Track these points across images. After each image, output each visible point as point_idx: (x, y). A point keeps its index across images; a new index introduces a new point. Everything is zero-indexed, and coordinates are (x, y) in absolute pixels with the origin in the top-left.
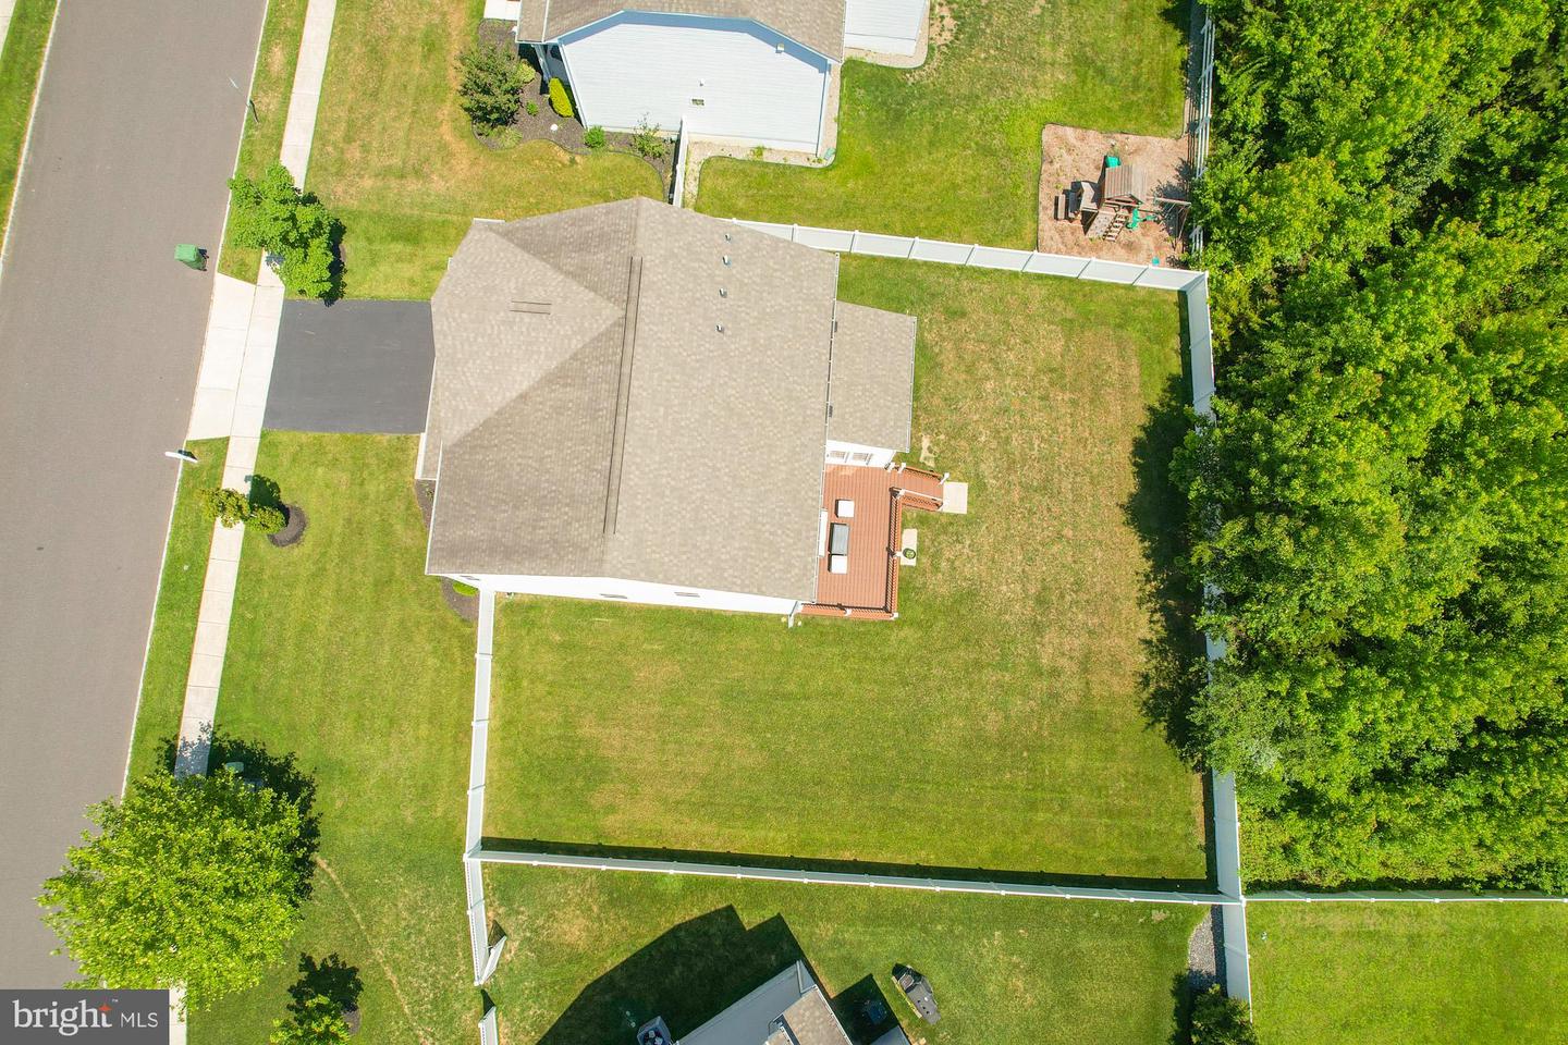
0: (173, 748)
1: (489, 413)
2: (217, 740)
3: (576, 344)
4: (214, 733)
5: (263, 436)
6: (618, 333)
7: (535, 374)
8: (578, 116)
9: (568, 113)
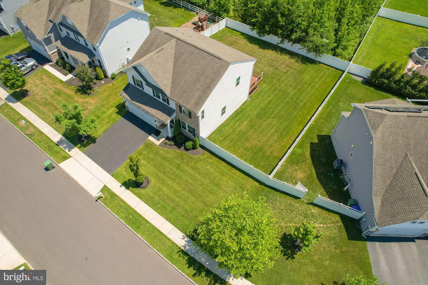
0: (182, 251)
1: (170, 80)
2: (189, 236)
3: (173, 52)
4: (187, 236)
5: (113, 176)
6: (179, 42)
7: (172, 64)
8: (106, 77)
9: (103, 77)
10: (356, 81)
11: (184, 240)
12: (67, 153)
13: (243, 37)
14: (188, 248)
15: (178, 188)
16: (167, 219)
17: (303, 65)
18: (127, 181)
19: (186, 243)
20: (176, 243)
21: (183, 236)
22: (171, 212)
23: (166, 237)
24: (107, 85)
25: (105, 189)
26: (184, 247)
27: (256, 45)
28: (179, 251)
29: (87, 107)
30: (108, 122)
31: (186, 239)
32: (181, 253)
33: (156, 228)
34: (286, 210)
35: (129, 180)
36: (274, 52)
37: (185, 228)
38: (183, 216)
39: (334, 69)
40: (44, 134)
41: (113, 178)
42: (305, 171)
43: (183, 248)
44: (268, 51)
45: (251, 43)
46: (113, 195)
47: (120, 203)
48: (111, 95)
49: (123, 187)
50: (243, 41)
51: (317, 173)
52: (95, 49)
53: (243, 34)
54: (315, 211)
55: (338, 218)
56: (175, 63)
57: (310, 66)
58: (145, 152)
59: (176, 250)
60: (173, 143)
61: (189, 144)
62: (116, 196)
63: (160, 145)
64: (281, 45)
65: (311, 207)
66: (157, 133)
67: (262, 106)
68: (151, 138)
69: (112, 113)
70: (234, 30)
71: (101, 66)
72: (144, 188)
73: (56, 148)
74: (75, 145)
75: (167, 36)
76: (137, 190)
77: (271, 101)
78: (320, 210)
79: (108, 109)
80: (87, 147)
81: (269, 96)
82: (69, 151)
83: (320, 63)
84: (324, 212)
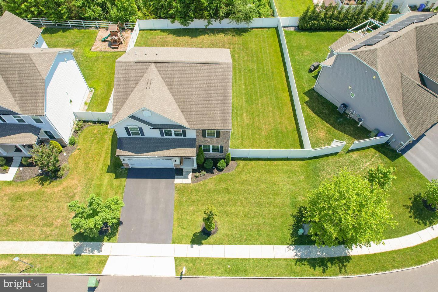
0: (298, 260)
2: (292, 243)
5: (174, 243)
6: (160, 65)
7: (168, 92)
8: (64, 146)
10: (291, 32)
11: (291, 250)
12: (100, 256)
13: (166, 34)
14: (299, 254)
15: (246, 210)
16: (261, 244)
17: (241, 37)
18: (194, 238)
19: (294, 251)
20: (288, 257)
21: (288, 247)
22: (260, 235)
23: (275, 259)
24: (73, 154)
25: (179, 261)
26: (296, 255)
28: (296, 262)
29: (73, 192)
31: (292, 248)
32: (298, 263)
33: (261, 259)
34: (337, 169)
35: (194, 235)
36: (207, 35)
37: (283, 240)
38: (272, 231)
39: (267, 29)
40: (46, 255)
41: (176, 245)
42: (322, 128)
43: (296, 257)
44: (200, 37)
46: (193, 261)
47: (208, 262)
49: (195, 246)
50: (171, 38)
51: (331, 125)
52: (38, 121)
53: (163, 30)
54: (355, 155)
55: (373, 151)
56: (171, 89)
57: (247, 35)
58: (185, 198)
59: (293, 264)
60: (203, 172)
61: (222, 163)
62: (197, 259)
63: (193, 182)
64: (210, 26)
65: (350, 154)
66: (179, 172)
67: (244, 92)
68: (178, 181)
69: (110, 181)
70: (151, 30)
71: (52, 137)
73: (79, 260)
74: (101, 240)
75: (140, 65)
76: (211, 238)
77: (245, 83)
78: (358, 152)
79: (100, 179)
80: (117, 234)
81: (240, 80)
82: (100, 251)
83: (252, 28)
84: (361, 152)
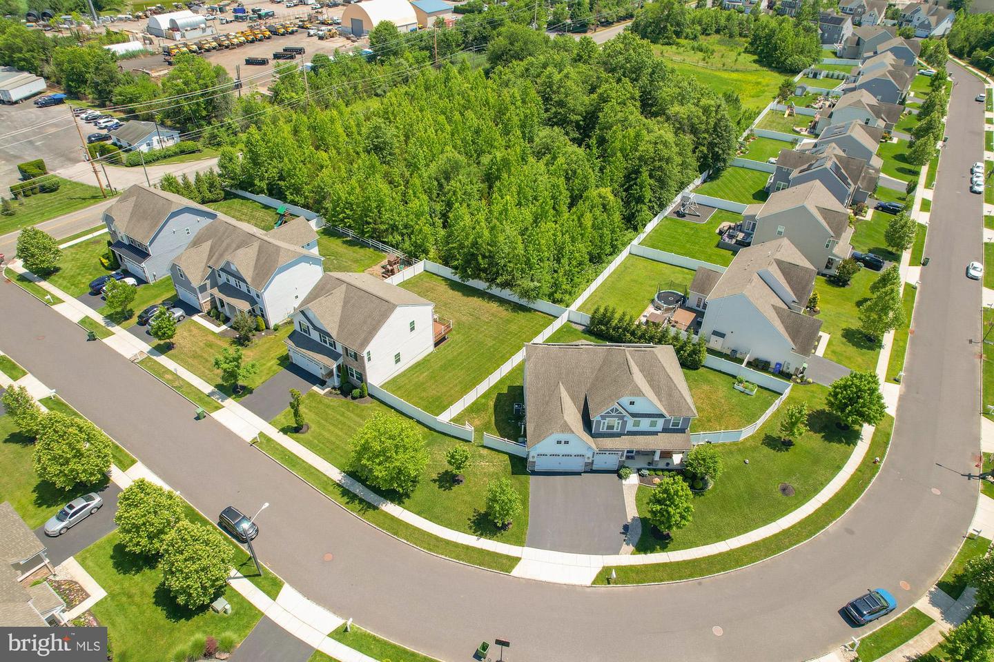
0: (338, 485)
1: (338, 324)
2: (347, 472)
3: (343, 296)
4: (344, 472)
5: (270, 423)
7: (341, 308)
8: (267, 328)
9: (264, 327)
10: (576, 330)
11: (340, 476)
12: (220, 404)
13: (443, 283)
14: (343, 482)
16: (324, 459)
17: (514, 314)
18: (286, 428)
19: (342, 478)
20: (332, 478)
21: (340, 472)
22: (330, 453)
23: (322, 473)
24: (269, 336)
25: (261, 435)
26: (340, 481)
27: (458, 291)
28: (334, 484)
30: (268, 374)
31: (342, 475)
32: (335, 486)
33: (314, 467)
35: (288, 427)
36: (481, 299)
37: (343, 466)
38: (340, 456)
40: (193, 386)
41: (270, 425)
42: (484, 418)
43: (338, 482)
45: (453, 290)
46: (269, 440)
47: (277, 446)
48: (272, 348)
49: (281, 433)
50: (443, 287)
51: (496, 420)
53: (446, 279)
54: (485, 452)
55: (507, 457)
57: (522, 314)
58: (307, 401)
59: (331, 484)
60: (339, 392)
61: (356, 392)
62: (273, 440)
63: (324, 395)
65: (481, 449)
66: (322, 383)
68: (316, 388)
69: (273, 365)
70: (434, 274)
71: (263, 316)
72: (303, 433)
73: (207, 399)
74: (229, 396)
76: (295, 435)
78: (489, 451)
79: (269, 361)
80: (243, 398)
82: (222, 401)
83: (536, 310)
84: (494, 452)
